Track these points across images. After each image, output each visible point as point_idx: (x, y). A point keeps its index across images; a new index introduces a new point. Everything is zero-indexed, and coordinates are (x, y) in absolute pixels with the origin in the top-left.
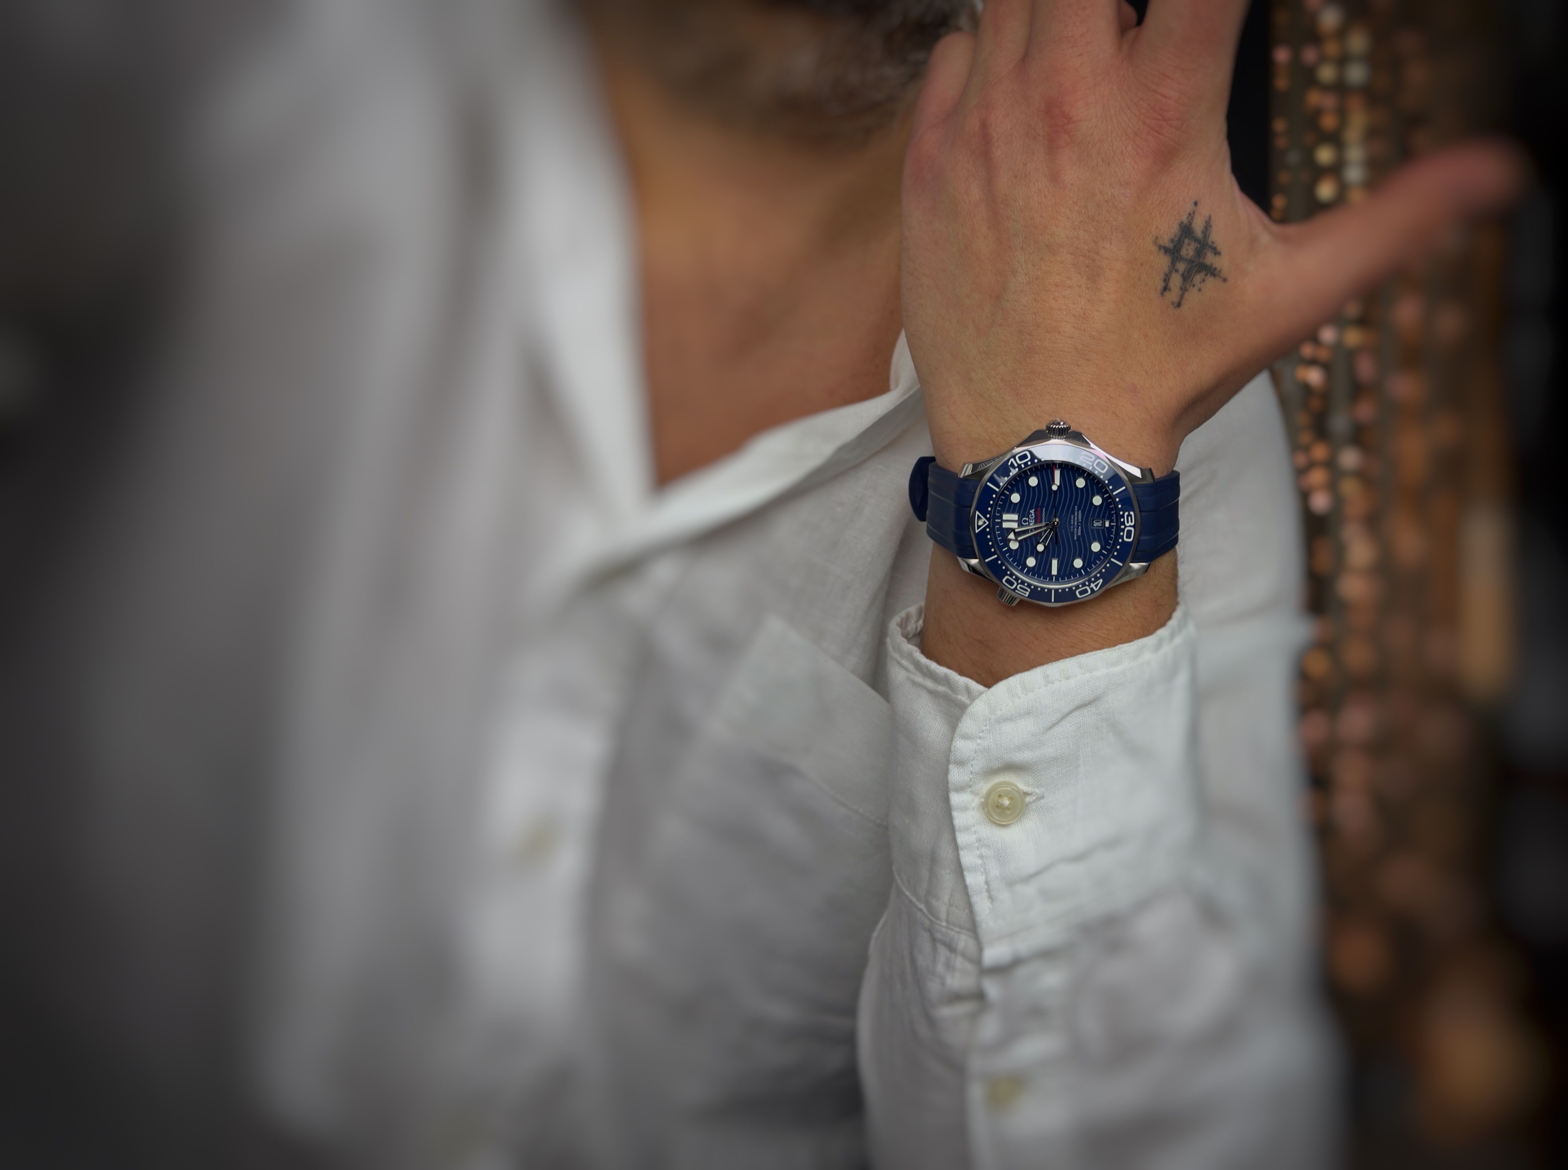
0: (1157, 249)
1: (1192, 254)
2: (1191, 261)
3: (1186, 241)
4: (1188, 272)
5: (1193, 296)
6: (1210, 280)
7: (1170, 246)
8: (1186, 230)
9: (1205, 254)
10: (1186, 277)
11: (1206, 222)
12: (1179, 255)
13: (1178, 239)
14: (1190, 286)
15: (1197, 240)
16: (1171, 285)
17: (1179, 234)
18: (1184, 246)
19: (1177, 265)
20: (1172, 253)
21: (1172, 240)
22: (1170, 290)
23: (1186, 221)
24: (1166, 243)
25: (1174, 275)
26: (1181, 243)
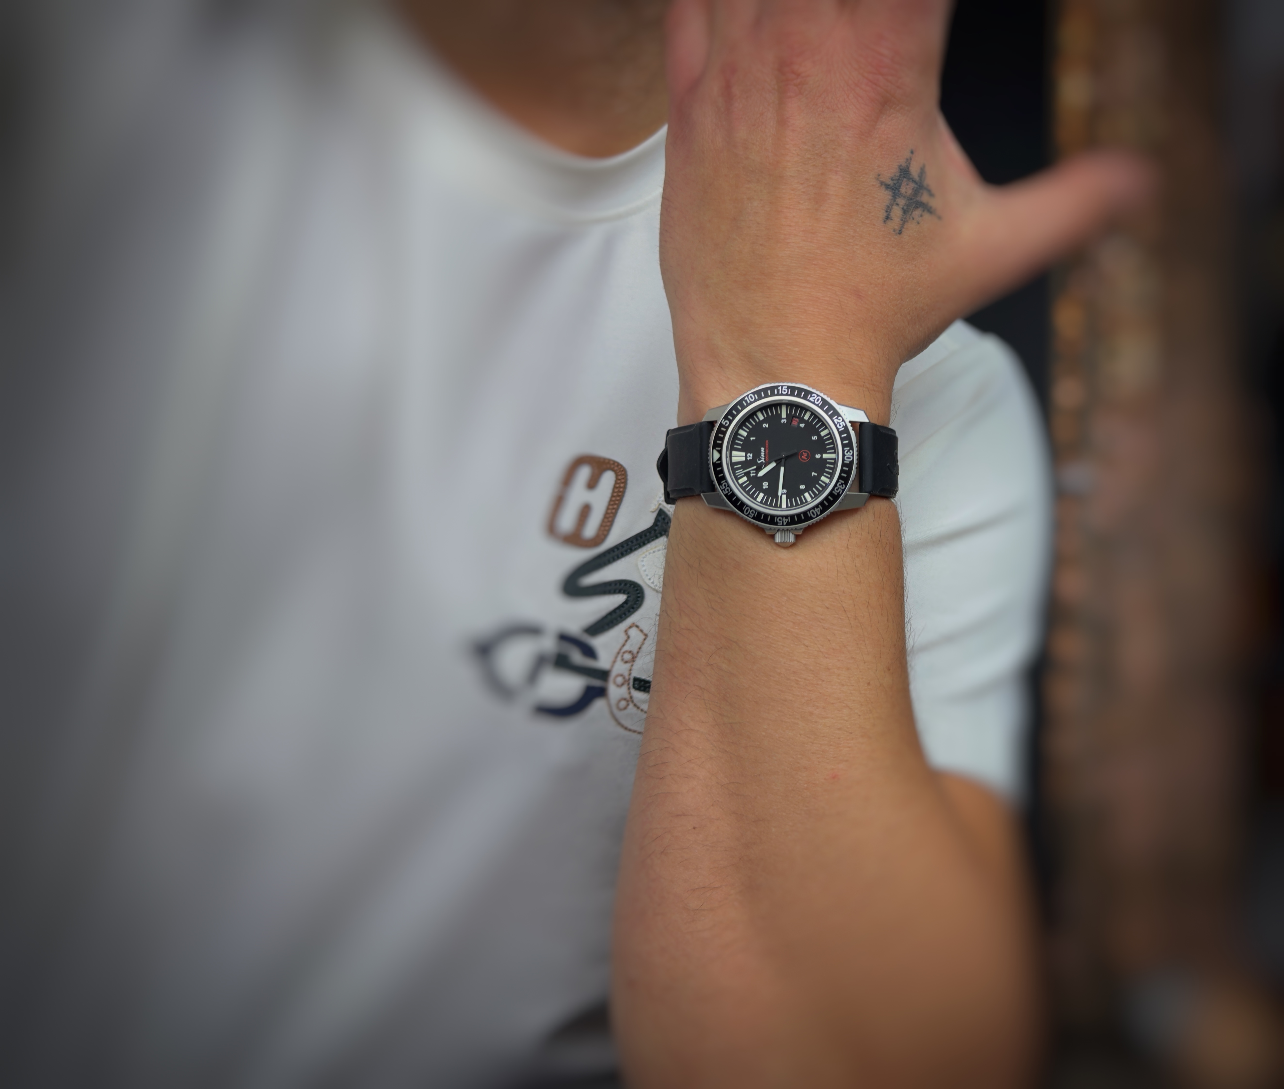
0: (880, 184)
1: (910, 192)
2: (909, 198)
3: (904, 180)
4: (908, 207)
5: (911, 227)
6: (927, 217)
7: (891, 183)
9: (922, 194)
10: (906, 211)
11: (922, 168)
12: (899, 191)
13: (897, 178)
14: (910, 218)
15: (914, 181)
16: (892, 215)
17: (898, 174)
18: (903, 184)
19: (897, 200)
20: (893, 189)
21: (892, 179)
22: (892, 220)
23: (904, 165)
24: (887, 179)
25: (895, 207)
26: (900, 181)
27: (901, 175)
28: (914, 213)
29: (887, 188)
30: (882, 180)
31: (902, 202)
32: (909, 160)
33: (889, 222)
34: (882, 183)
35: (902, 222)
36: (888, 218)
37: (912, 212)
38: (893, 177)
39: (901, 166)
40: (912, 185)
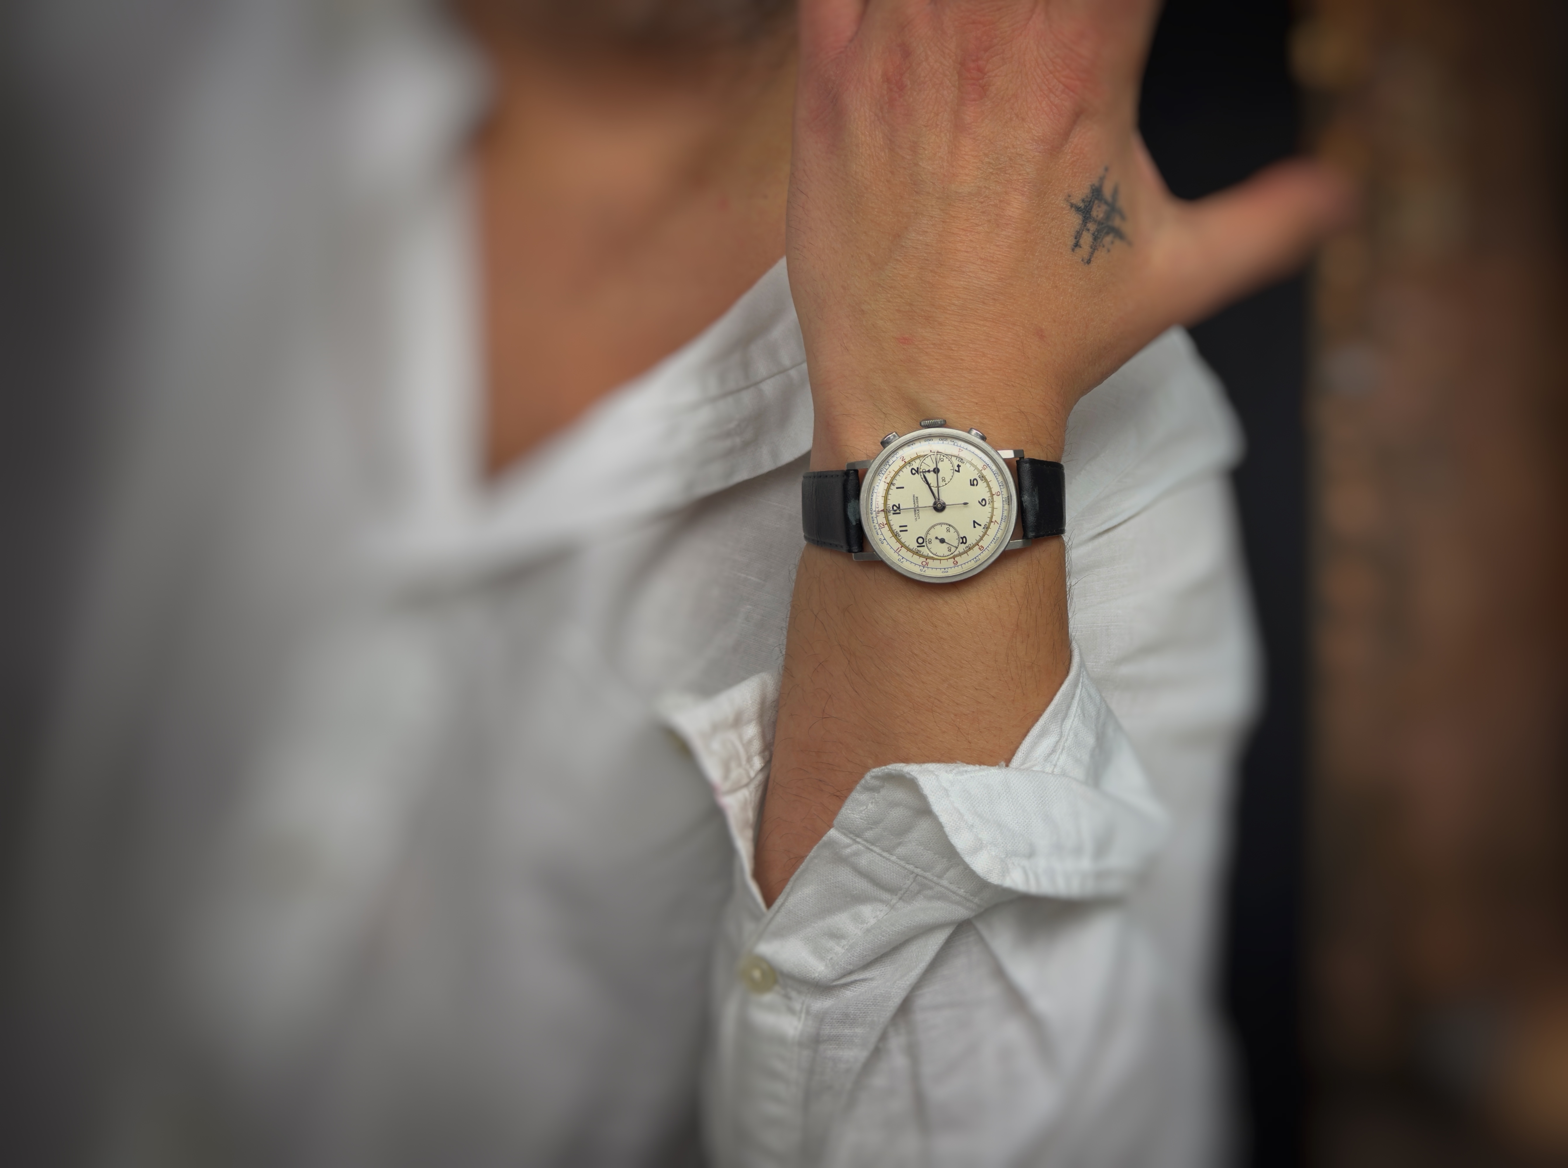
0: (1070, 207)
1: (1102, 216)
2: (1101, 223)
3: (1096, 202)
4: (1099, 233)
5: (1101, 256)
6: (1117, 241)
7: (1082, 205)
8: (1097, 193)
9: (1114, 217)
10: (1097, 237)
11: (1117, 188)
12: (1090, 215)
13: (1089, 200)
14: (1100, 245)
15: (1107, 203)
16: (1082, 241)
17: (1090, 195)
18: (1095, 207)
19: (1088, 225)
20: (1083, 213)
21: (1083, 201)
22: (1081, 247)
23: (1097, 184)
24: (1077, 201)
25: (1085, 233)
26: (1091, 203)
27: (1093, 196)
28: (1105, 240)
29: (1078, 211)
30: (1072, 201)
31: (1092, 226)
32: (1103, 179)
33: (1077, 250)
34: (1072, 205)
35: (1090, 250)
36: (1077, 245)
37: (1103, 238)
38: (1084, 199)
39: (1094, 185)
40: (1105, 207)
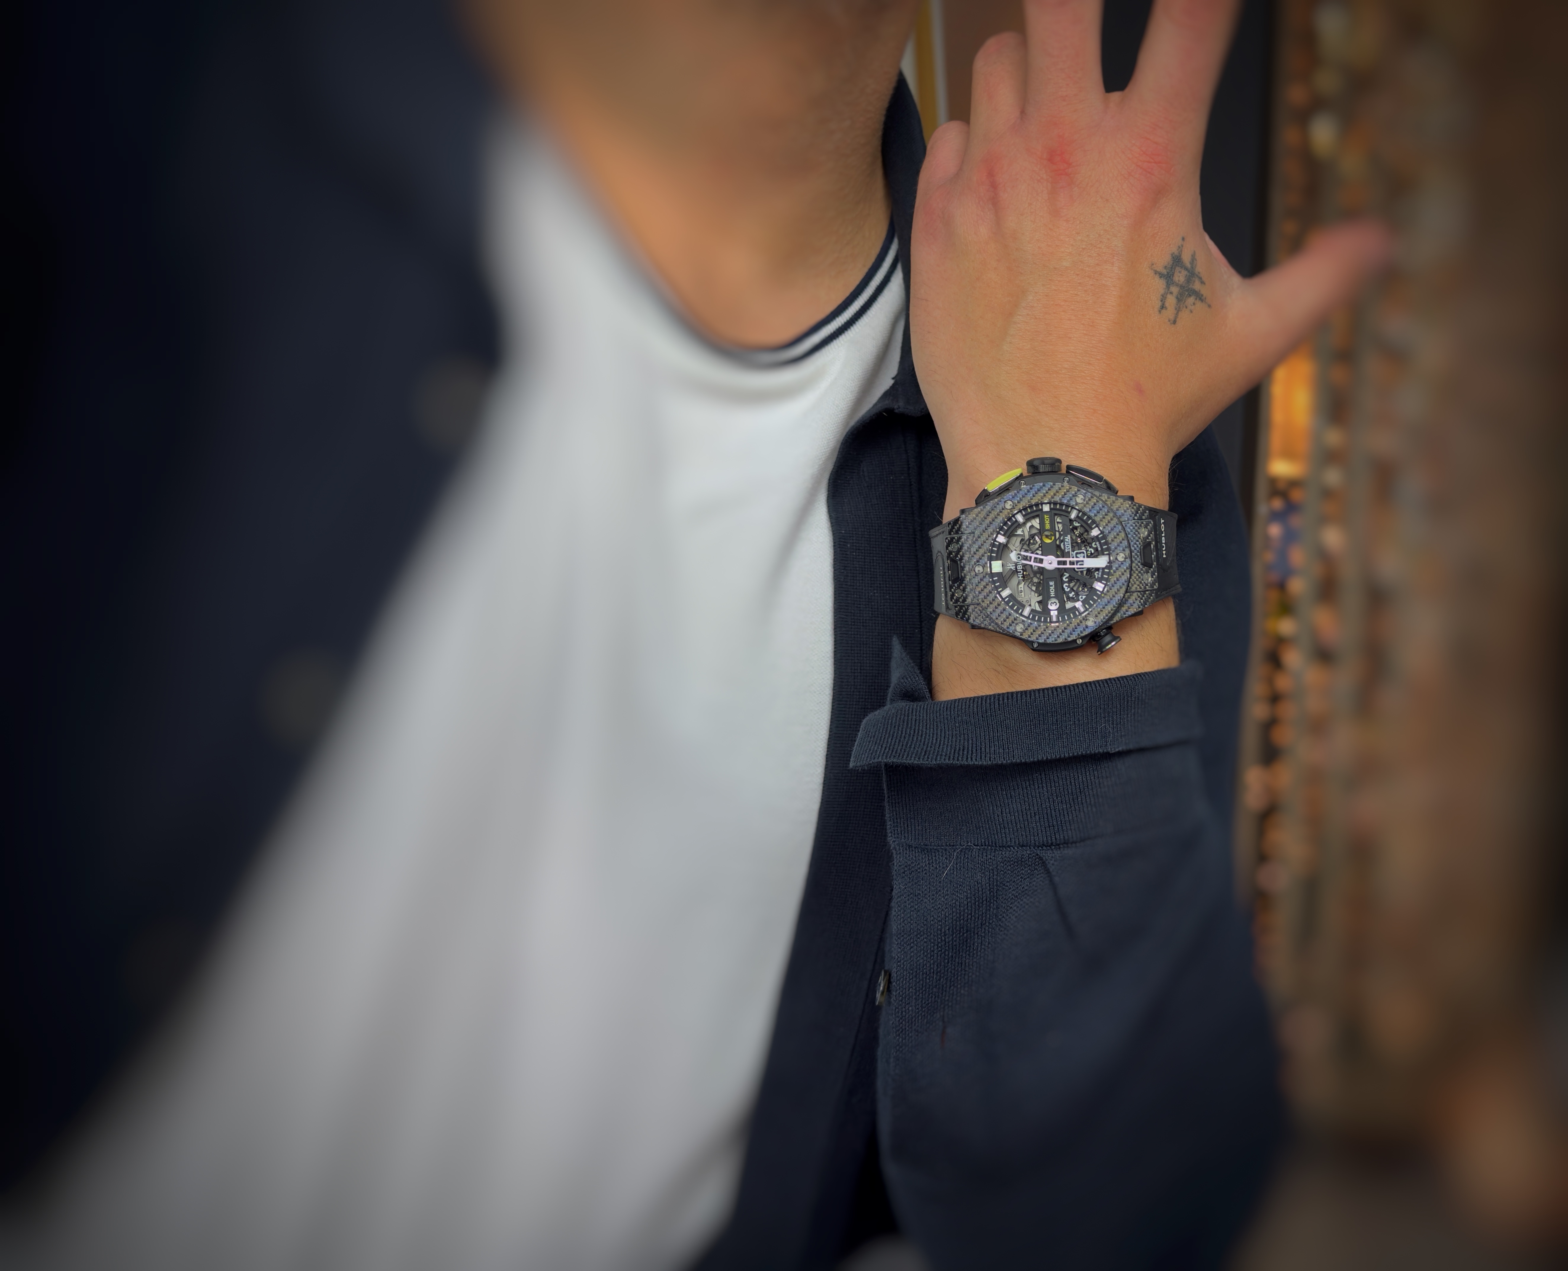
0: (1154, 274)
1: (1183, 280)
2: (1181, 287)
3: (1177, 268)
4: (1180, 294)
5: (1185, 316)
6: (1198, 303)
7: (1165, 272)
8: (1177, 260)
9: (1194, 281)
10: (1180, 299)
11: (1192, 256)
12: (1172, 280)
13: (1170, 267)
14: (1183, 307)
15: (1186, 269)
16: (1167, 304)
17: (1171, 263)
18: (1176, 273)
19: (1171, 288)
20: (1166, 278)
21: (1165, 268)
22: (1166, 309)
23: (1176, 253)
24: (1160, 269)
25: (1169, 296)
26: (1173, 270)
27: (1173, 263)
28: (1187, 302)
29: (1161, 277)
30: (1156, 269)
31: (1175, 290)
32: (1180, 248)
33: (1164, 311)
34: (1156, 272)
35: (1175, 311)
36: (1163, 307)
37: (1185, 301)
38: (1166, 266)
39: (1174, 253)
40: (1184, 273)
